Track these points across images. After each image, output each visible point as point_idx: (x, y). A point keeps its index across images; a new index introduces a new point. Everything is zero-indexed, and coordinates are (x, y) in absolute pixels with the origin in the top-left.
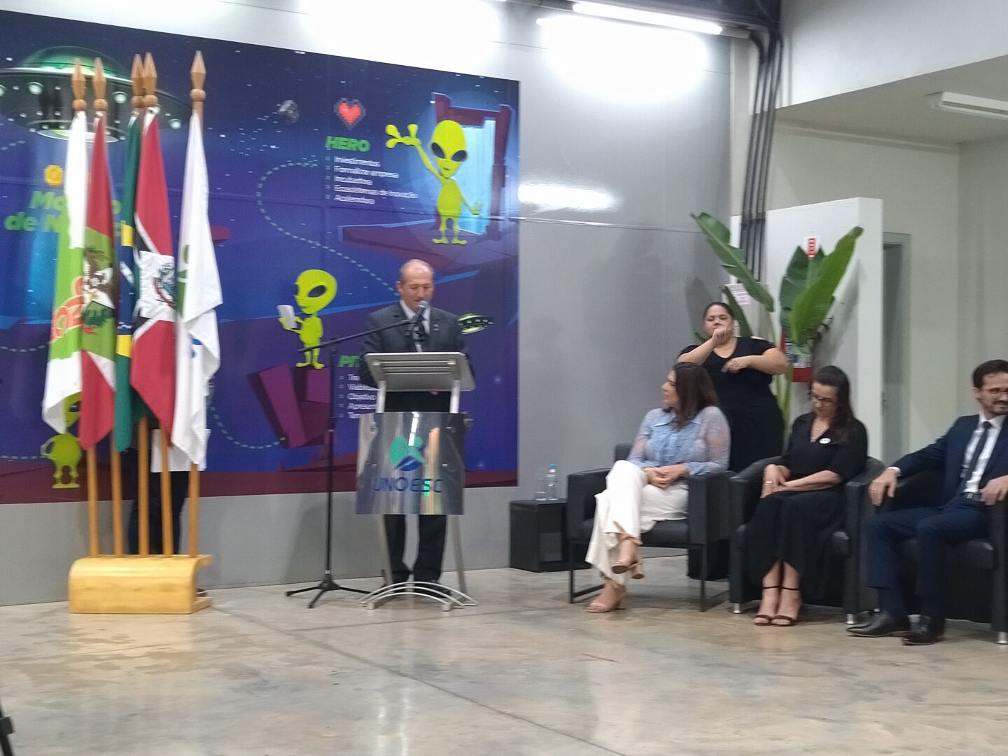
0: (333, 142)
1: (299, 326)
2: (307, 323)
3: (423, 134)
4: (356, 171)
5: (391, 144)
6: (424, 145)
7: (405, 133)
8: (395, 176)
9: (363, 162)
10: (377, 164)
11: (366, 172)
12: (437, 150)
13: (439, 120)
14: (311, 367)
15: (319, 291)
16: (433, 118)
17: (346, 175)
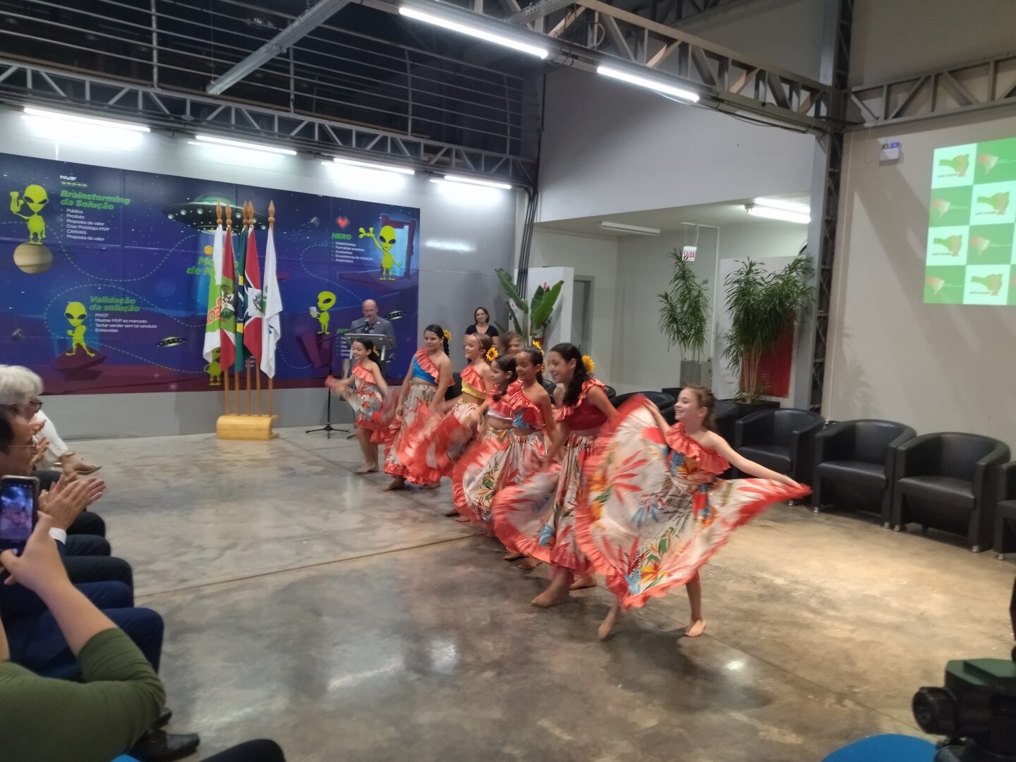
0: (336, 236)
1: (319, 316)
2: (322, 315)
3: (376, 232)
4: (345, 248)
5: (361, 236)
6: (376, 237)
7: (367, 231)
8: (363, 250)
9: (348, 244)
10: (355, 245)
11: (350, 249)
12: (382, 239)
13: (383, 226)
14: (324, 333)
15: (328, 301)
16: (381, 223)
17: (341, 250)
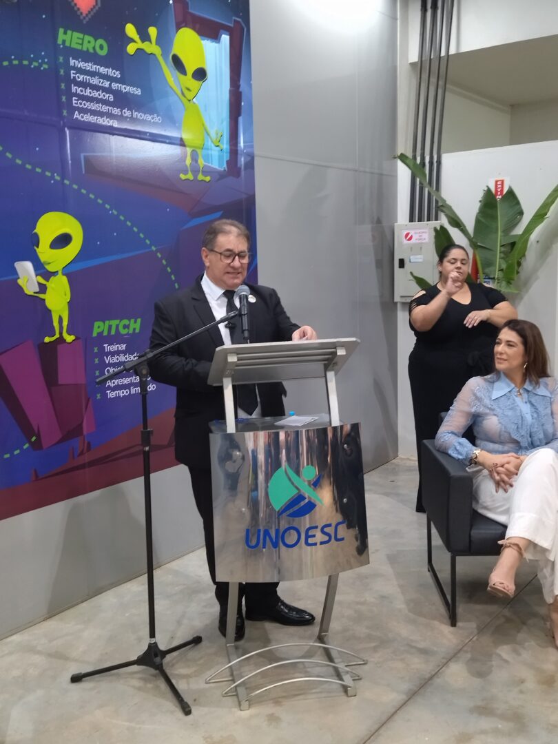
0: (69, 38)
3: (165, 41)
4: (95, 81)
5: (131, 49)
6: (164, 54)
7: (145, 37)
8: (138, 92)
9: (103, 70)
10: (117, 74)
11: (106, 84)
12: (178, 64)
13: (178, 27)
14: (61, 340)
15: (63, 241)
16: (172, 21)
17: (84, 85)
